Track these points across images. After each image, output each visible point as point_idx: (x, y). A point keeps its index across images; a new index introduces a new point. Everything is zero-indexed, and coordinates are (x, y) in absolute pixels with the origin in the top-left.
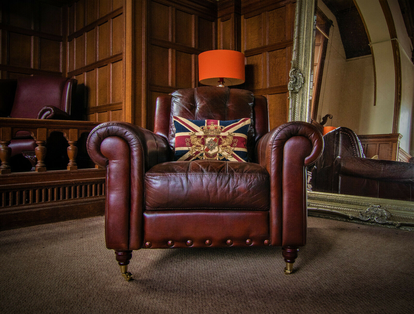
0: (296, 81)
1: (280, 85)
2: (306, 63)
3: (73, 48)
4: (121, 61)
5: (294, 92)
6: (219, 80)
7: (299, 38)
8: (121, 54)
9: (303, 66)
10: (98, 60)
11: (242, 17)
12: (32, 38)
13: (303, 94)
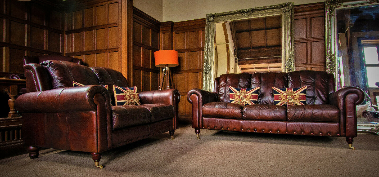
0: (207, 68)
1: (195, 68)
2: (211, 60)
3: (72, 39)
4: (117, 52)
5: (206, 73)
6: (165, 65)
7: (208, 48)
8: (118, 48)
9: (210, 62)
10: (96, 49)
11: (174, 33)
12: (45, 31)
13: (210, 75)
